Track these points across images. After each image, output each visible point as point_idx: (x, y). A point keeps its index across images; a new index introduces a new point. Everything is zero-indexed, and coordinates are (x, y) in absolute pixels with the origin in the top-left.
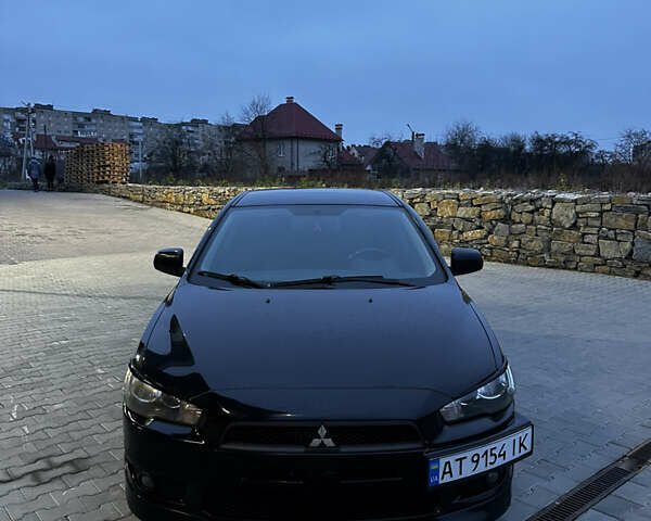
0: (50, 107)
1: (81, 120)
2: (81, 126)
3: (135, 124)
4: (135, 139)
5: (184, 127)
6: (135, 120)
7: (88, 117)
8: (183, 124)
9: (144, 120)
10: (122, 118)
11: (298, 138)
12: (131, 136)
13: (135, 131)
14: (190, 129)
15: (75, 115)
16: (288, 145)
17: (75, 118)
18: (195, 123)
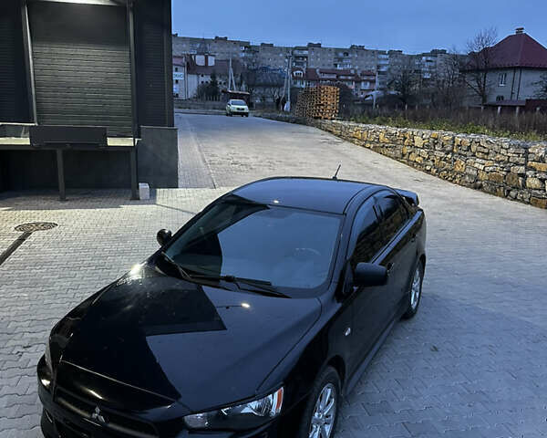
0: (319, 45)
1: (341, 54)
2: (341, 59)
3: (383, 56)
4: (382, 70)
5: (424, 58)
6: (384, 53)
7: (346, 53)
8: (424, 55)
9: (391, 53)
10: (373, 52)
11: (521, 68)
12: (378, 67)
13: (382, 62)
14: (429, 59)
15: (337, 50)
16: (510, 75)
17: (336, 54)
18: (435, 53)
